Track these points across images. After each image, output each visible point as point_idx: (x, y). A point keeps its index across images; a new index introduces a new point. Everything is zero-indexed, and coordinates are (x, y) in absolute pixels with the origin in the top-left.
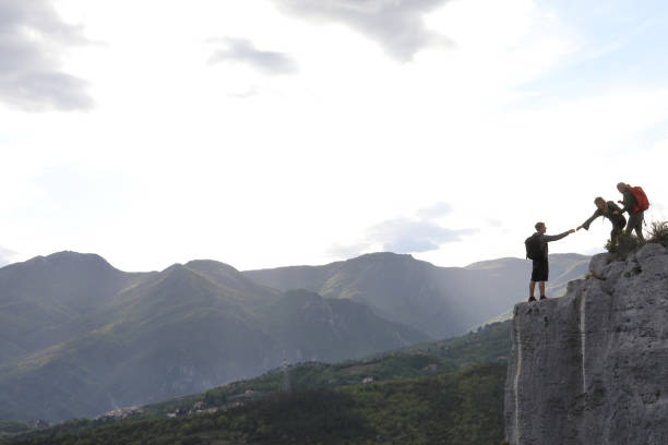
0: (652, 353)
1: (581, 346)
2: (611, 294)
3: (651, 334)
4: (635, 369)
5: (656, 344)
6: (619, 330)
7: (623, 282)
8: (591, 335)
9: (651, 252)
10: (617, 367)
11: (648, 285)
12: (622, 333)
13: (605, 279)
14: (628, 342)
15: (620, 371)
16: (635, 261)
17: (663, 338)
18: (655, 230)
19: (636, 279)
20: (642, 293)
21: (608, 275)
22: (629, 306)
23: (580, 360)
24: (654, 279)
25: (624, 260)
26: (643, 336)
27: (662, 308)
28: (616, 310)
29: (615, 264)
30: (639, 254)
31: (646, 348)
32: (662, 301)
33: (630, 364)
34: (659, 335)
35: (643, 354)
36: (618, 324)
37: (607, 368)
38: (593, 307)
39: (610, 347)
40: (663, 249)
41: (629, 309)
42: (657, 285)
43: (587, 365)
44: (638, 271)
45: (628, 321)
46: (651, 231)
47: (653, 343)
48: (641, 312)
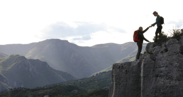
0: (171, 86)
1: (140, 83)
2: (154, 60)
3: (171, 78)
4: (163, 93)
5: (173, 83)
6: (157, 76)
7: (160, 55)
8: (145, 78)
9: (172, 43)
10: (156, 92)
11: (170, 56)
12: (158, 78)
13: (152, 54)
14: (161, 81)
15: (157, 94)
16: (165, 46)
17: (175, 80)
18: (174, 33)
19: (165, 54)
20: (168, 60)
21: (153, 52)
22: (162, 66)
23: (140, 89)
24: (173, 54)
25: (160, 45)
26: (168, 79)
27: (176, 67)
28: (157, 67)
29: (157, 47)
30: (167, 43)
31: (168, 85)
32: (176, 64)
33: (162, 91)
34: (174, 79)
35: (167, 87)
36: (157, 74)
37: (152, 93)
38: (147, 66)
39: (153, 83)
40: (177, 41)
41: (162, 67)
42: (174, 57)
43: (143, 91)
44: (166, 50)
45: (161, 72)
46: (173, 33)
47: (172, 82)
48: (167, 69)
